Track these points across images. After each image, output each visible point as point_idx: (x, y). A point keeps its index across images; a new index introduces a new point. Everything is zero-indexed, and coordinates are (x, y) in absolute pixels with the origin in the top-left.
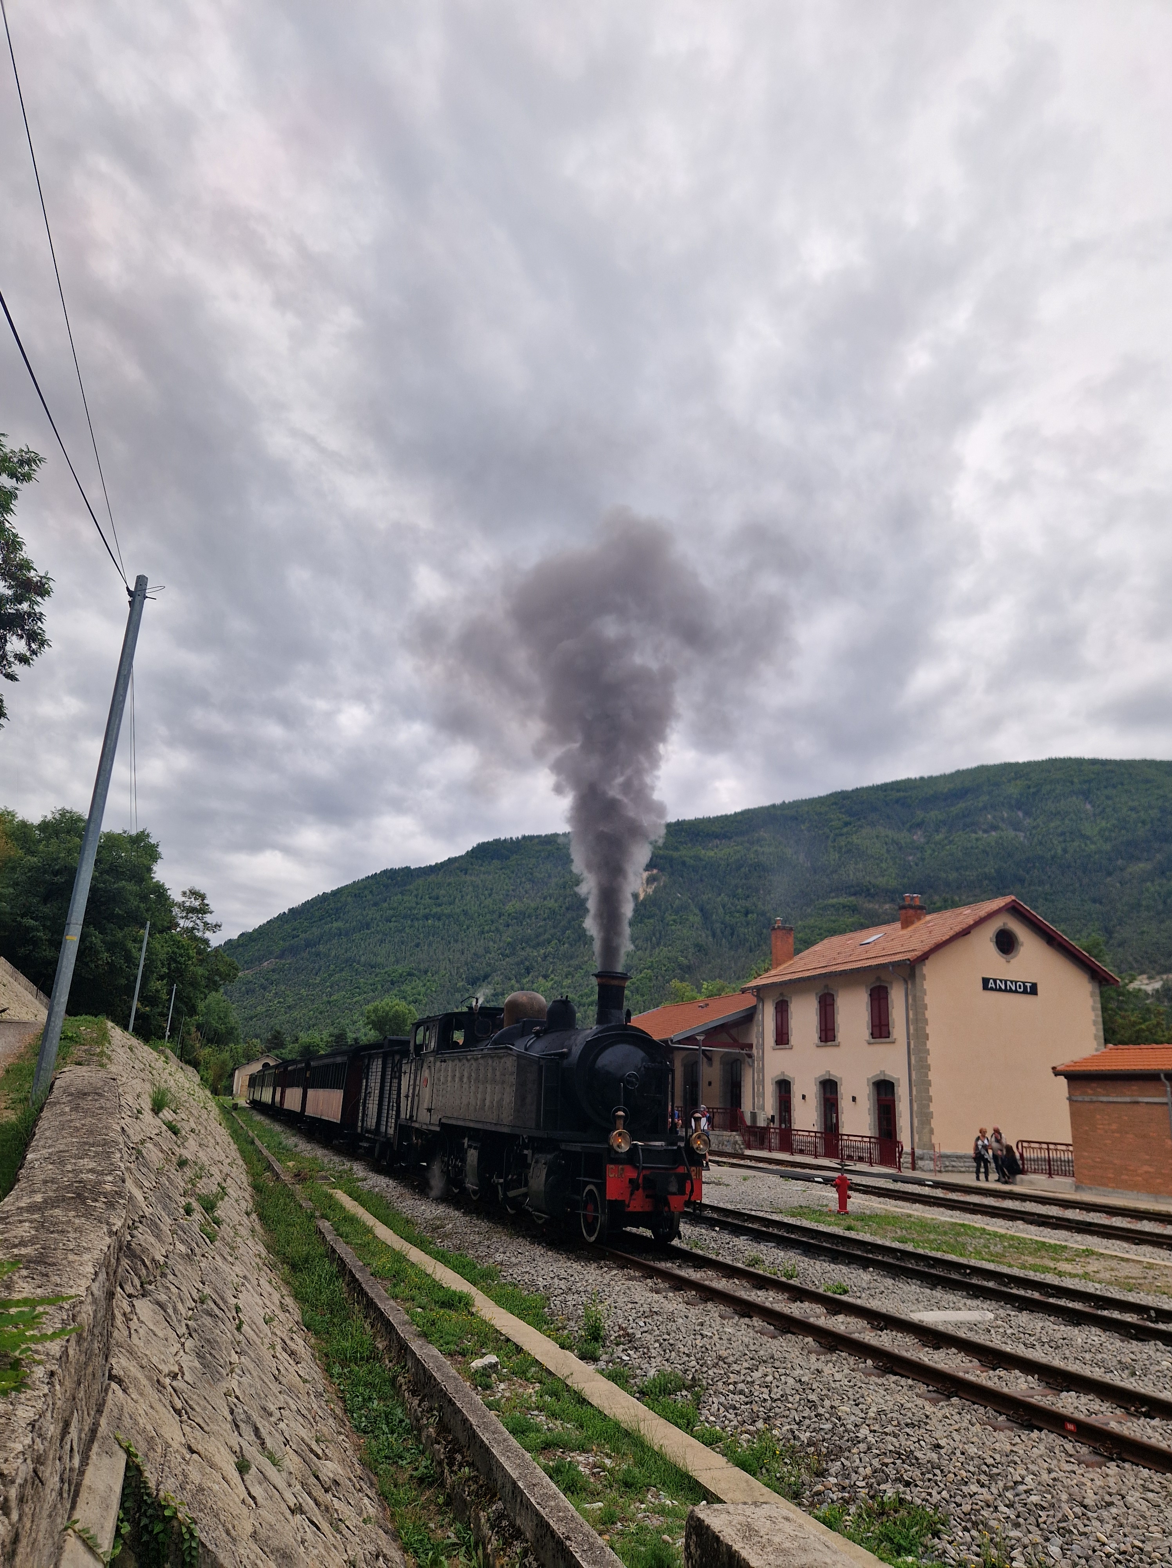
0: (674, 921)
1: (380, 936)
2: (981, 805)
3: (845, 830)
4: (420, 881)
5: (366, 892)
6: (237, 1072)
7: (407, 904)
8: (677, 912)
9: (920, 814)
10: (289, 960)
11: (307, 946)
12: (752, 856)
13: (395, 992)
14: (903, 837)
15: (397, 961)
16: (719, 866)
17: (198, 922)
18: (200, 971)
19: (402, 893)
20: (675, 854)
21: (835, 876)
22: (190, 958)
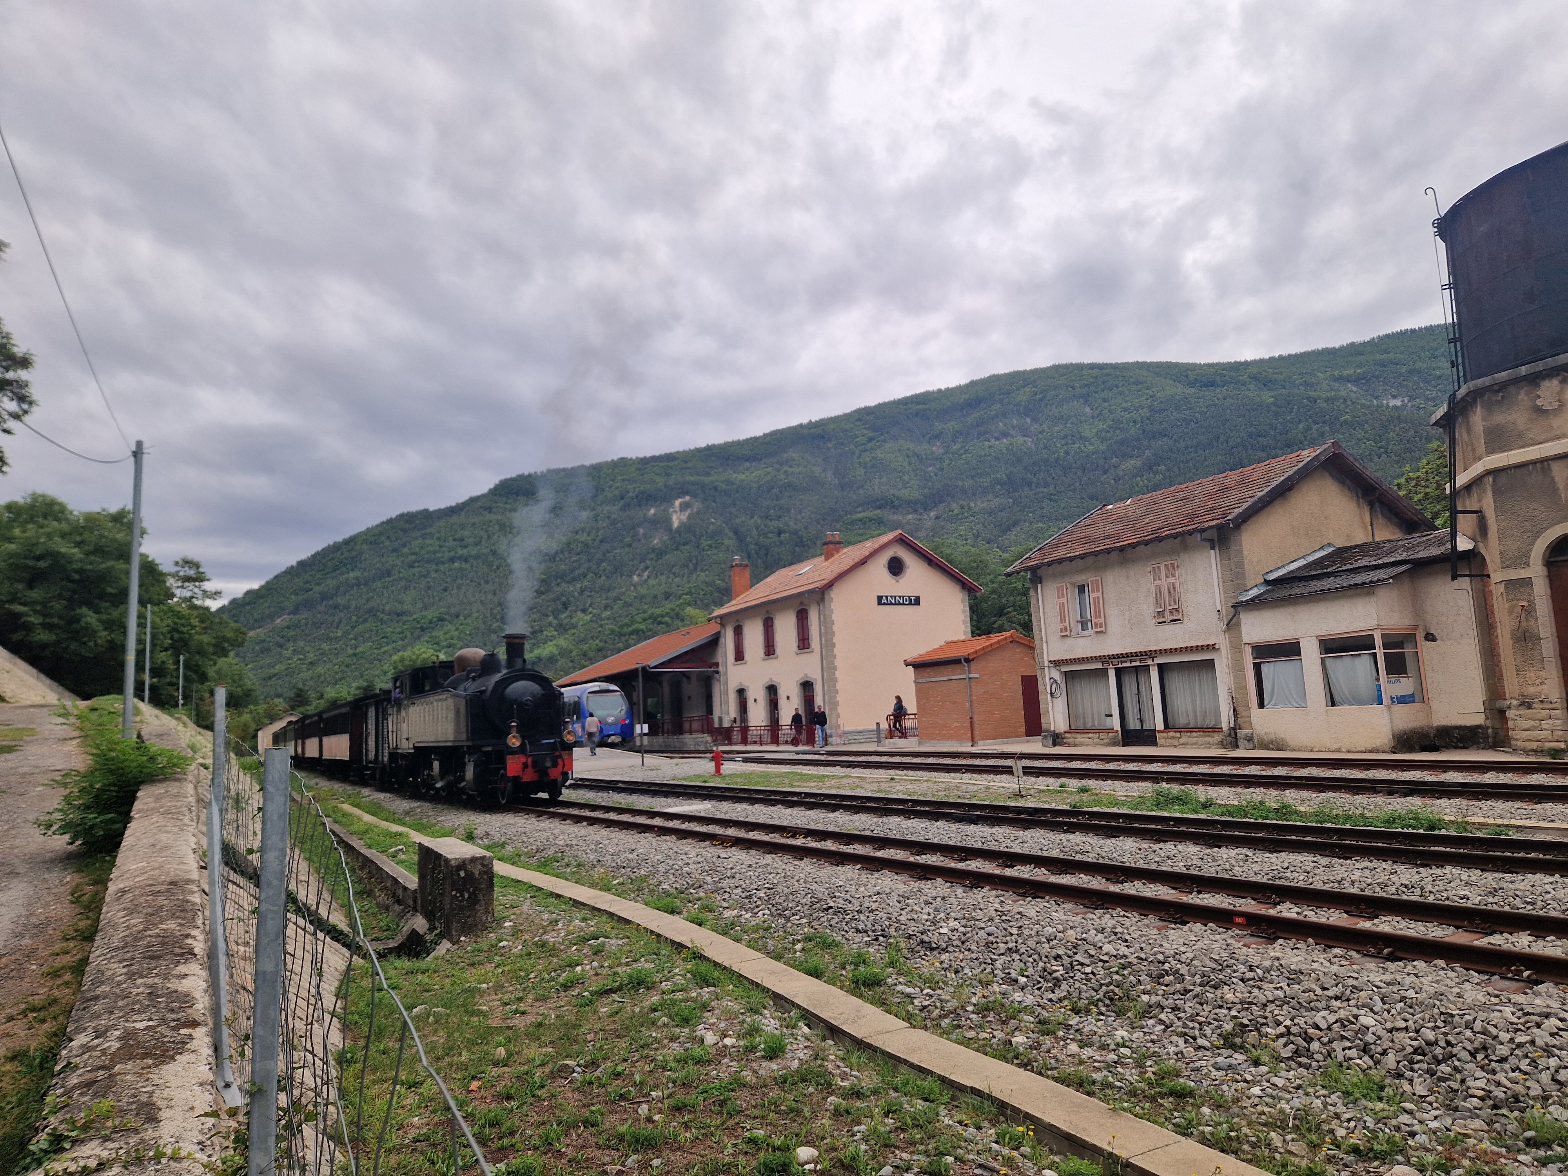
0: (710, 546)
1: (403, 583)
2: (993, 413)
3: (869, 445)
4: (441, 523)
5: (383, 538)
6: (260, 733)
7: (430, 548)
8: (712, 538)
9: (938, 426)
10: (304, 615)
11: (323, 599)
12: (782, 477)
13: (427, 638)
14: (923, 448)
15: (425, 608)
16: (751, 488)
17: (196, 590)
18: (205, 639)
19: (423, 537)
20: (707, 480)
21: (861, 491)
22: (193, 627)
